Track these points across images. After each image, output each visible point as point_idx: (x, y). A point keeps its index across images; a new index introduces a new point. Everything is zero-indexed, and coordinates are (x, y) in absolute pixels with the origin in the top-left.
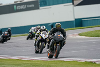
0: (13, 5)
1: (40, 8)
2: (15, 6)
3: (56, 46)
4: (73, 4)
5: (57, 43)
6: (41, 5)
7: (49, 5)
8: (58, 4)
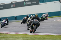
0: (23, 2)
1: (40, 4)
2: (24, 3)
3: (34, 26)
4: (60, 1)
5: (35, 25)
6: (41, 2)
7: (45, 2)
8: (51, 1)
